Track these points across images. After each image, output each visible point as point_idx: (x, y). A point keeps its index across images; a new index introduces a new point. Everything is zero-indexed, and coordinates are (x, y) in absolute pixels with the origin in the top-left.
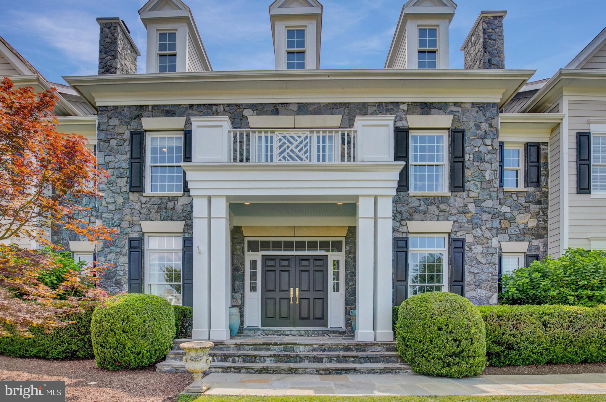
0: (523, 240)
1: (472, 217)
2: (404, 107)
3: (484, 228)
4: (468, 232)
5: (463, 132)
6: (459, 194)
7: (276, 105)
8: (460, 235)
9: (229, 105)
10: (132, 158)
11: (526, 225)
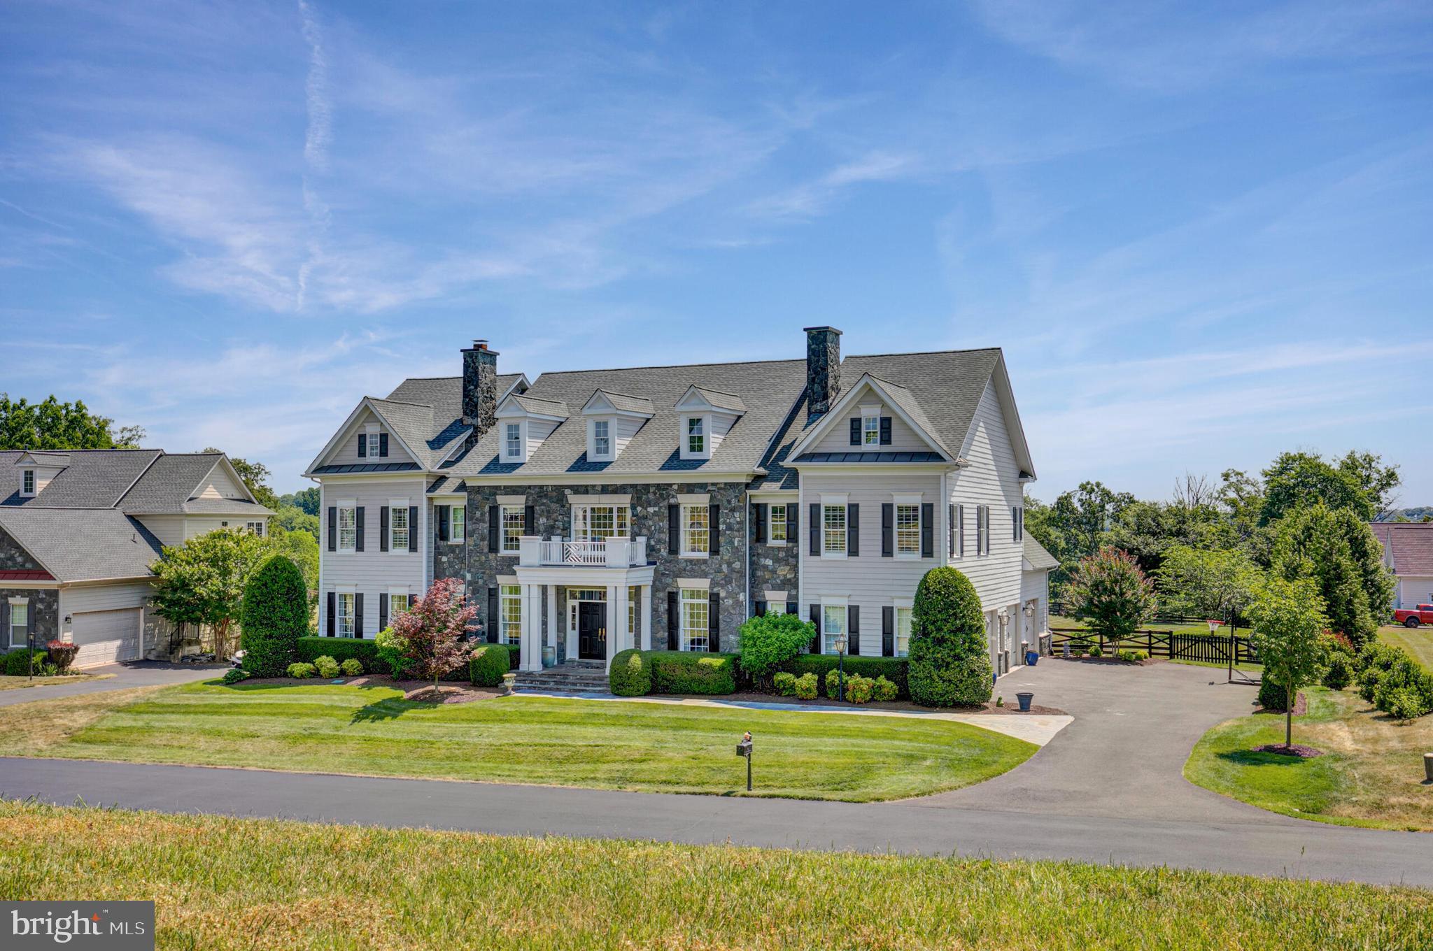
0: (784, 590)
1: (726, 576)
2: (675, 487)
3: (734, 585)
4: (722, 587)
5: (718, 506)
6: (715, 557)
7: (586, 486)
8: (715, 590)
9: (555, 486)
10: (490, 526)
11: (785, 576)
